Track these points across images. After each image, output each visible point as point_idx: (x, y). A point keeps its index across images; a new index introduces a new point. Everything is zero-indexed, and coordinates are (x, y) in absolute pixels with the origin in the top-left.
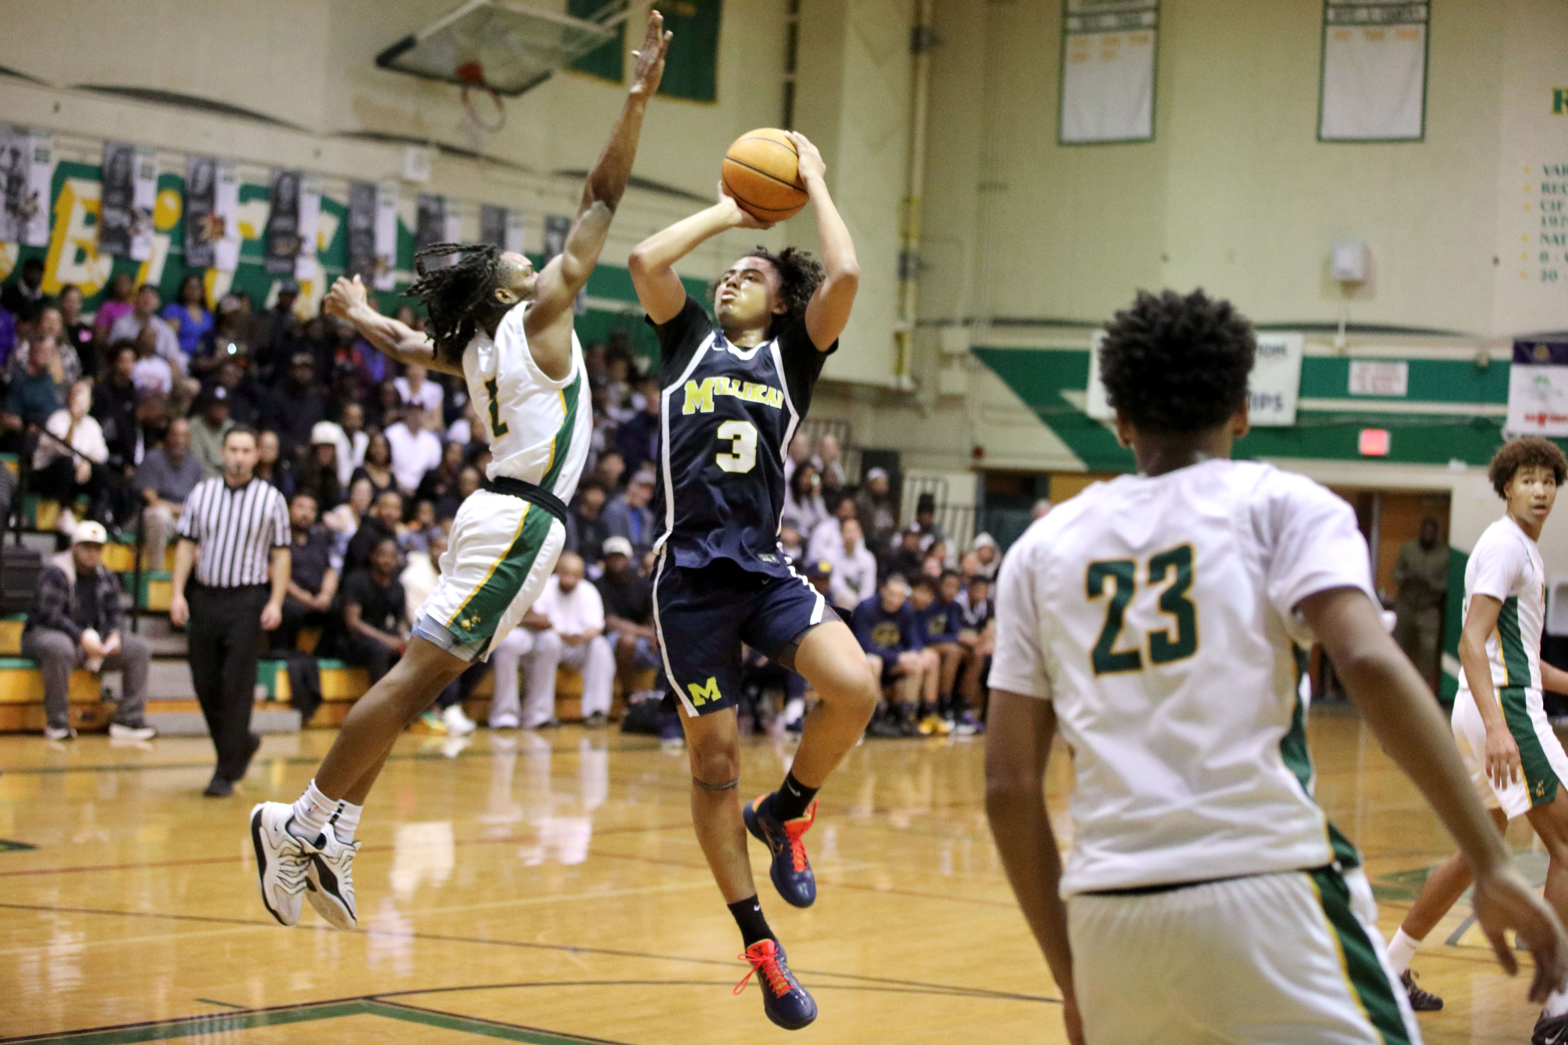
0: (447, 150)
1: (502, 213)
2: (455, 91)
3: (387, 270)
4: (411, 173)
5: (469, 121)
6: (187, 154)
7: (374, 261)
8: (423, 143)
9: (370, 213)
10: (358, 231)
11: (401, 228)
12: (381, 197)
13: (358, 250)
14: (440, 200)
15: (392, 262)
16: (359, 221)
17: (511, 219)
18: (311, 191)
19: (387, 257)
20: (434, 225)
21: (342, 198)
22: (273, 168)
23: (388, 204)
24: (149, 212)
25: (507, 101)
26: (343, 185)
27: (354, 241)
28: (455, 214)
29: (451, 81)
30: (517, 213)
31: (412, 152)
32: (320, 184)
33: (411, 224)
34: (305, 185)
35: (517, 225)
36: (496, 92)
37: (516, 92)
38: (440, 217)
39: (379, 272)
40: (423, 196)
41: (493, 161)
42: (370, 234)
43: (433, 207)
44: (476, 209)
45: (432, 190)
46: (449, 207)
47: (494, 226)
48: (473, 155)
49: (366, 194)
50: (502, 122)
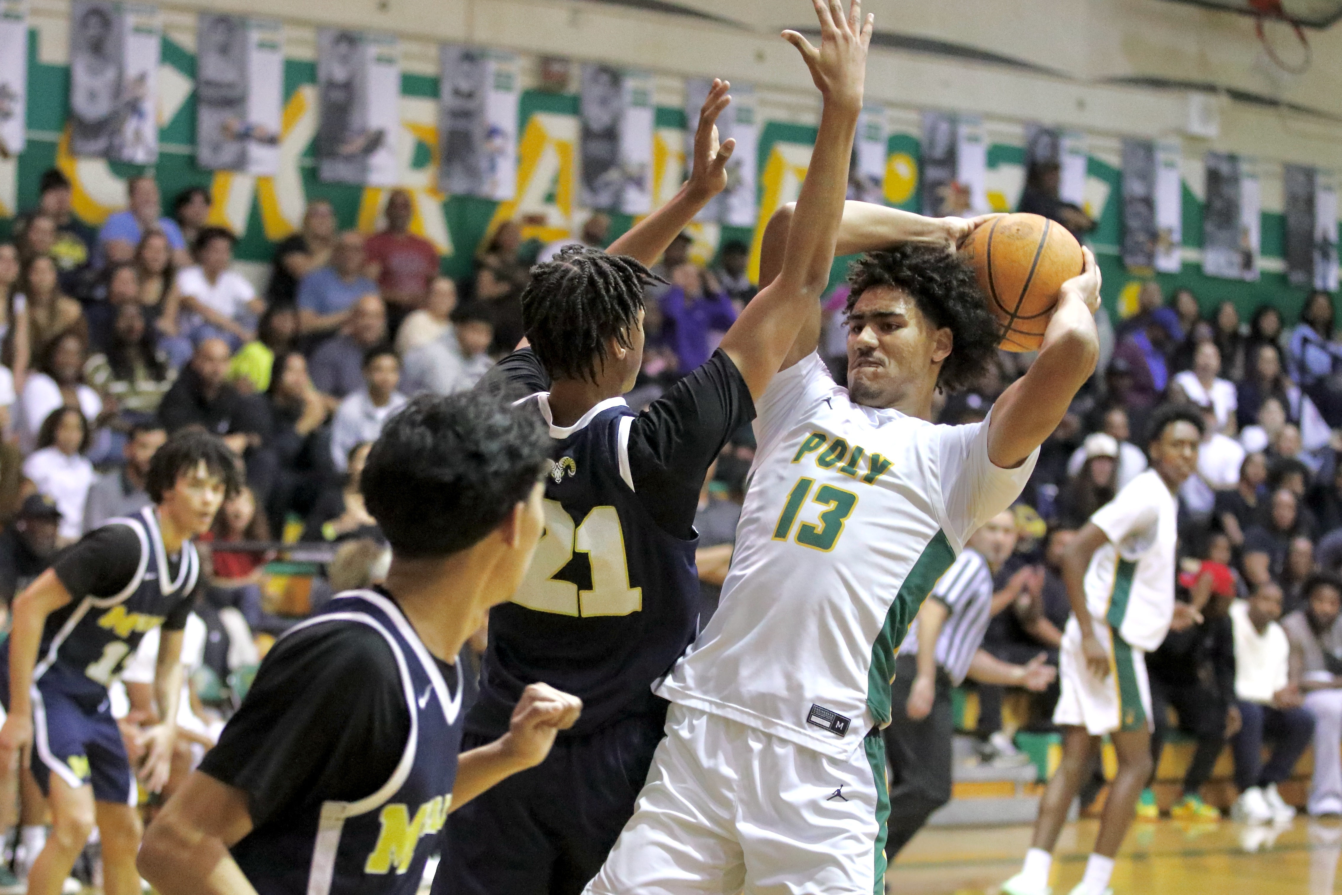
0: (1239, 96)
1: (1309, 174)
2: (1247, 23)
3: (1171, 246)
4: (1197, 127)
5: (1266, 59)
6: (921, 109)
7: (1154, 236)
8: (1210, 89)
9: (1148, 177)
10: (1133, 200)
11: (1186, 194)
12: (1161, 156)
13: (1134, 223)
14: (1232, 158)
15: (1176, 237)
16: (1135, 188)
17: (1321, 180)
18: (1074, 152)
19: (1170, 231)
20: (1227, 190)
21: (1113, 160)
22: (1026, 123)
23: (1170, 165)
24: (876, 181)
25: (1310, 34)
26: (1115, 144)
27: (1130, 210)
28: (1253, 176)
29: (1241, 11)
30: (1329, 173)
31: (1197, 100)
32: (1086, 143)
33: (1199, 189)
34: (1067, 143)
35: (1328, 189)
36: (1297, 23)
37: (1321, 24)
38: (1234, 180)
39: (1161, 249)
40: (1215, 155)
41: (1295, 108)
42: (1149, 202)
43: (1225, 168)
44: (1278, 169)
45: (1223, 147)
46: (1245, 167)
47: (1301, 191)
48: (1271, 103)
49: (1141, 153)
50: (1308, 62)
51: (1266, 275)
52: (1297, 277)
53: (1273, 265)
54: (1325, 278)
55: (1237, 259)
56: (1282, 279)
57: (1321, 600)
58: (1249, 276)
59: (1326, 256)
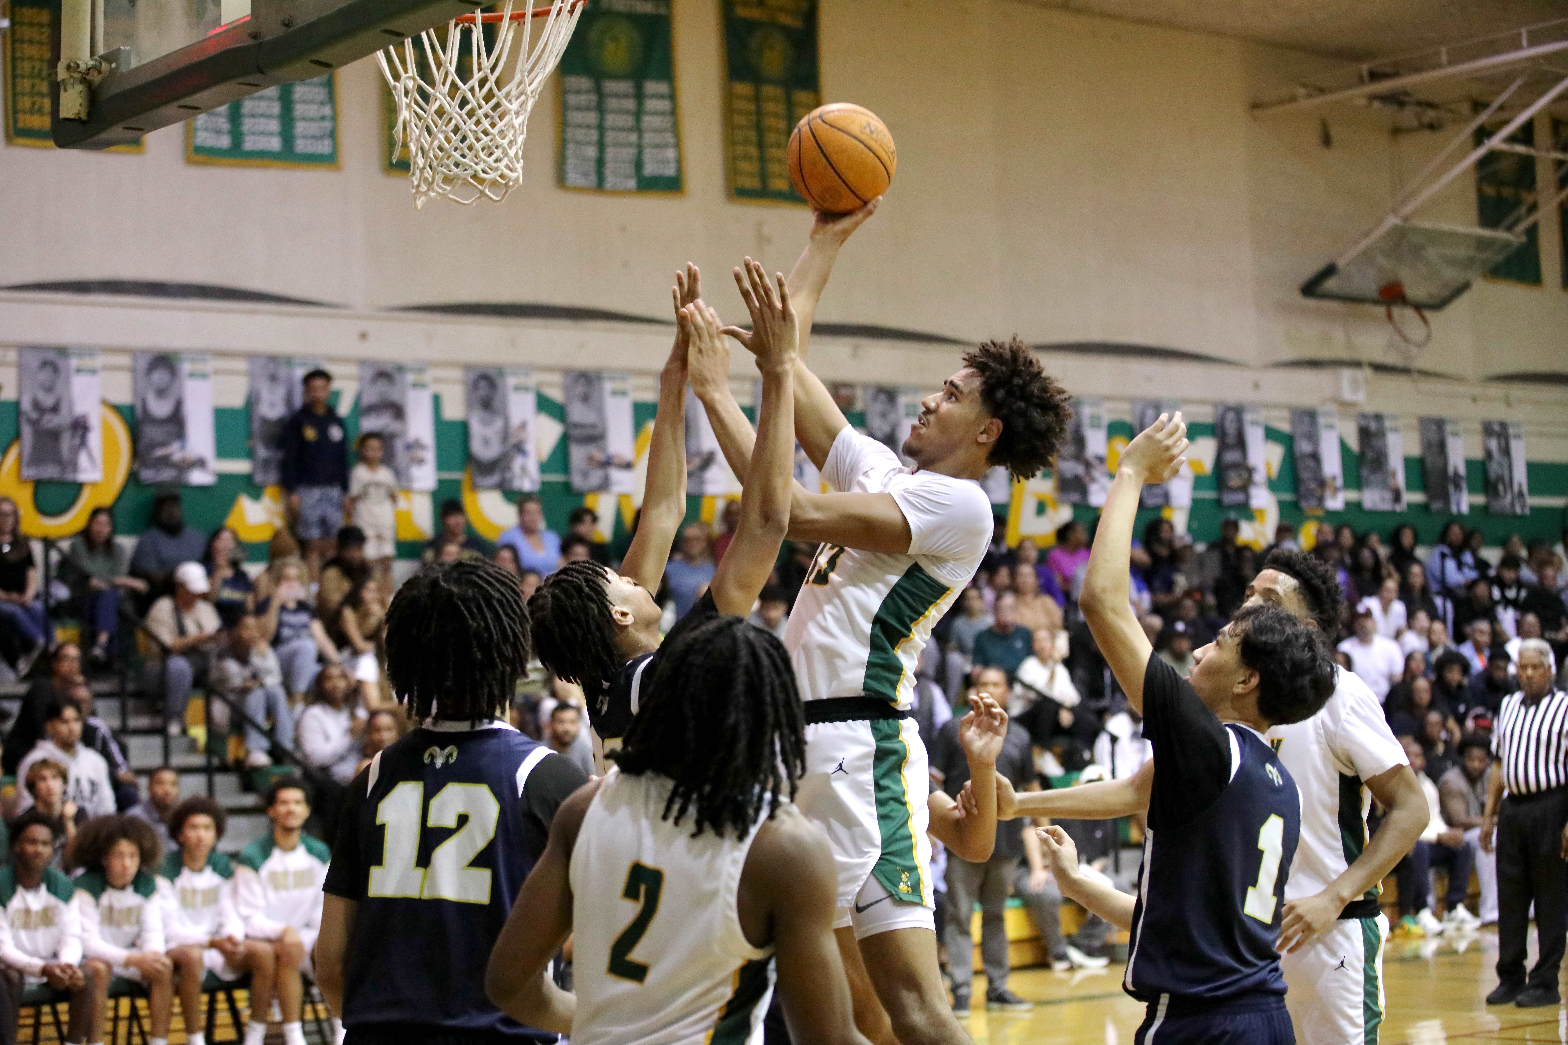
0: (1379, 368)
1: (1440, 424)
2: (1381, 310)
3: (1336, 490)
4: (1347, 395)
5: (1397, 338)
6: (1132, 400)
7: (1322, 483)
8: (1356, 364)
9: (1313, 437)
10: (1304, 456)
11: (1344, 448)
12: (1322, 421)
13: (1305, 475)
14: (1378, 417)
15: (1339, 482)
16: (1305, 447)
17: (1449, 428)
18: (1255, 423)
19: (1334, 478)
20: (1376, 442)
21: (1285, 427)
23: (1331, 427)
25: (1428, 314)
26: (1286, 414)
27: (1301, 466)
28: (1396, 430)
29: (1375, 302)
30: (1454, 422)
31: (1347, 374)
32: (1263, 415)
33: (1354, 443)
35: (1456, 434)
36: (1419, 307)
37: (1437, 306)
38: (1381, 434)
39: (1328, 493)
40: (1364, 416)
41: (1425, 374)
42: (1315, 457)
43: (1373, 425)
44: (1414, 422)
45: (1370, 409)
46: (1388, 424)
47: (1434, 436)
48: (1405, 371)
49: (1307, 420)
50: (1429, 336)
51: (1410, 506)
52: (1437, 506)
53: (1417, 497)
54: (1458, 504)
55: (1388, 495)
56: (1425, 508)
57: (1472, 759)
58: (1398, 508)
59: (1458, 487)
